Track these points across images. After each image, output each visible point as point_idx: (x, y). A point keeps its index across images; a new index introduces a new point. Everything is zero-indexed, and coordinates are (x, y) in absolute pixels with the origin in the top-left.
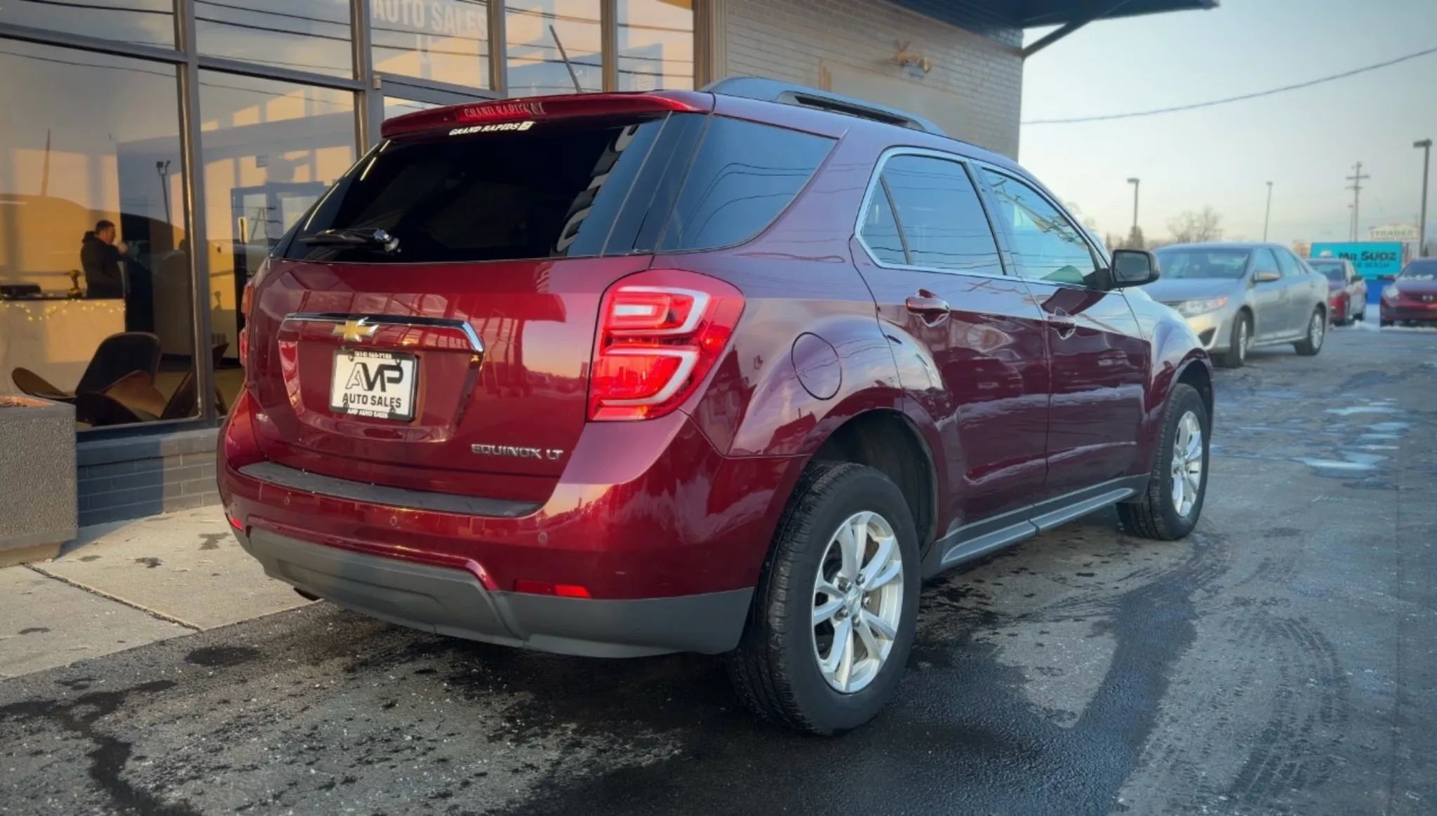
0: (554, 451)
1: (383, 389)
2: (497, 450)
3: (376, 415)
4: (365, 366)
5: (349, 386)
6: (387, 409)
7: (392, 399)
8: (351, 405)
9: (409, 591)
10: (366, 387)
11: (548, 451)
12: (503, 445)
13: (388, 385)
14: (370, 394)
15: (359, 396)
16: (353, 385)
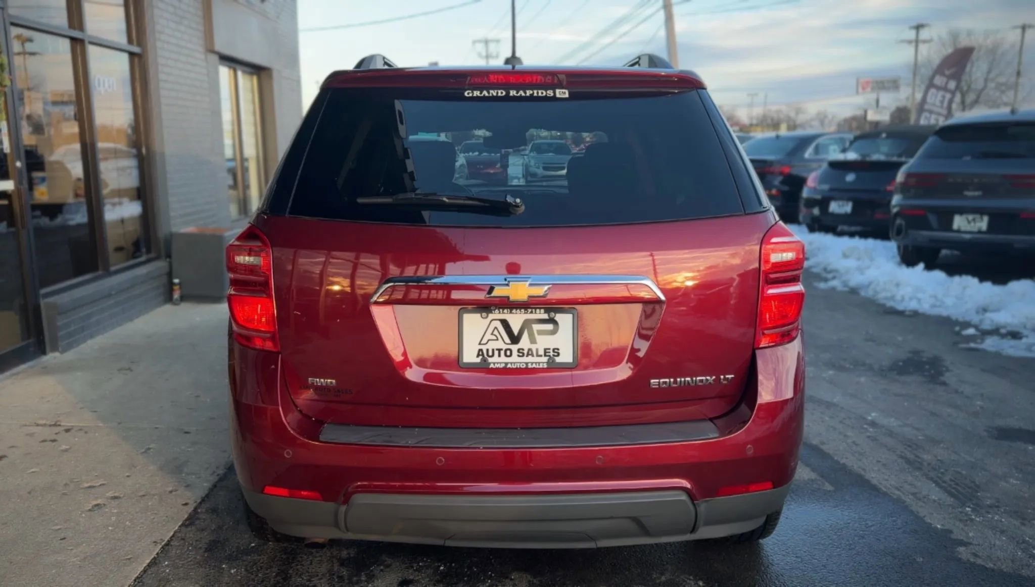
0: (727, 376)
1: (533, 341)
2: (675, 382)
3: (530, 366)
4: (505, 323)
5: (484, 341)
6: (545, 359)
7: (545, 350)
8: (490, 360)
9: (612, 518)
10: (508, 340)
11: (722, 377)
12: (680, 377)
13: (538, 338)
14: (514, 348)
15: (499, 350)
16: (489, 340)
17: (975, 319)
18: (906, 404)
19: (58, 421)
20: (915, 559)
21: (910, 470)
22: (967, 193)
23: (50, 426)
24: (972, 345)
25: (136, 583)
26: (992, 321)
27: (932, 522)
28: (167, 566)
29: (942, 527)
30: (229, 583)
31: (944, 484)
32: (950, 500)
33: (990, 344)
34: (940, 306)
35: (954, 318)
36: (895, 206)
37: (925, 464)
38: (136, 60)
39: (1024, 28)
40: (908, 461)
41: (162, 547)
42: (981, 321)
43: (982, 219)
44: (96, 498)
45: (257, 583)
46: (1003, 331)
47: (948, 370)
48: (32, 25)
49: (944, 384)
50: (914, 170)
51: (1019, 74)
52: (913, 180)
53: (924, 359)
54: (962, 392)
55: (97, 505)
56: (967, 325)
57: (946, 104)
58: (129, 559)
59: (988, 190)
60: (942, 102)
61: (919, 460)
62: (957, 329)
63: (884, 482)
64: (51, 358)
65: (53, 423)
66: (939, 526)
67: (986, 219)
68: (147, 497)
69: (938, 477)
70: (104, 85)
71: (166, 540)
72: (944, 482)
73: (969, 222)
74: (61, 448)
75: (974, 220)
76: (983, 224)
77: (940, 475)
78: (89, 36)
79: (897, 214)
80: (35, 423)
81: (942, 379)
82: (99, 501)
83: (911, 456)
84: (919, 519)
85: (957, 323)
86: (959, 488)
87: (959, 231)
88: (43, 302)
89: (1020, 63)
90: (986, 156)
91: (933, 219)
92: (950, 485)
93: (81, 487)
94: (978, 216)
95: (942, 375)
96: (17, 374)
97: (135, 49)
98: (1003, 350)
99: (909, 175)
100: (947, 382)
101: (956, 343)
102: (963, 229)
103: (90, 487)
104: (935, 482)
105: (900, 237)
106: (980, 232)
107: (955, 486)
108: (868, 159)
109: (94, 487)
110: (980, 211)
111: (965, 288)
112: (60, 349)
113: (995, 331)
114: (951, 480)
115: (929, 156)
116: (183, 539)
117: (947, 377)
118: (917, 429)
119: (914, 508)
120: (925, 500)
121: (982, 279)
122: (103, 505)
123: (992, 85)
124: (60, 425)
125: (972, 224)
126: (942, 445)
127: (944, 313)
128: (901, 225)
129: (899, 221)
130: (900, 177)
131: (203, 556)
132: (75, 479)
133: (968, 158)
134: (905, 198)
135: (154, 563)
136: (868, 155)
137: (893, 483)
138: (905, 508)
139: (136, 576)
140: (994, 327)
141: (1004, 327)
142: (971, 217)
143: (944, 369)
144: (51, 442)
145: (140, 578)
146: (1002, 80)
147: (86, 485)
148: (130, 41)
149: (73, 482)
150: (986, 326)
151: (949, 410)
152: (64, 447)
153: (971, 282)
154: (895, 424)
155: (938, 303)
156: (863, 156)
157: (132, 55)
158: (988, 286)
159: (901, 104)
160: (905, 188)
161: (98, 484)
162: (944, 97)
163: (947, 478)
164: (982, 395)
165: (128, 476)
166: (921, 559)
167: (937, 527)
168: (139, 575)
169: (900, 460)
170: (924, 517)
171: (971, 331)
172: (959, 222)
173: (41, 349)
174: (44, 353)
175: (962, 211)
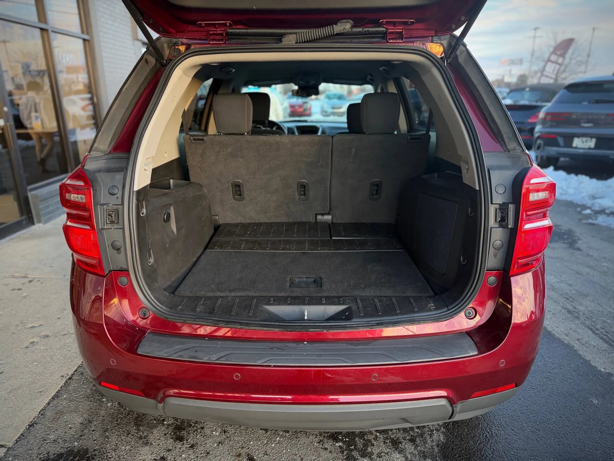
17: (589, 203)
18: (558, 265)
19: (27, 274)
20: (592, 401)
21: (572, 319)
22: (583, 125)
23: (21, 277)
24: (590, 221)
25: (40, 415)
26: (600, 204)
27: (596, 365)
28: (65, 399)
29: (604, 371)
30: (104, 416)
31: (597, 332)
32: (605, 346)
33: (601, 220)
34: (565, 194)
35: (575, 202)
36: (537, 132)
37: (581, 314)
38: (87, 43)
39: (594, 29)
40: (569, 312)
41: (66, 381)
42: (593, 204)
43: (591, 141)
44: (33, 338)
45: (124, 416)
46: (607, 211)
47: (579, 239)
48: (13, 20)
49: (579, 249)
50: (550, 111)
51: (589, 55)
52: (549, 117)
53: (563, 231)
54: (592, 256)
55: (32, 343)
56: (584, 207)
57: (555, 72)
58: (41, 392)
59: (596, 123)
60: (554, 70)
61: (577, 311)
62: (579, 209)
63: (556, 329)
64: (37, 227)
65: (23, 276)
66: (602, 370)
67: (594, 140)
68: (67, 336)
69: (592, 325)
70: (66, 59)
71: (70, 374)
72: (597, 329)
73: (583, 142)
74: (23, 295)
75: (586, 141)
76: (592, 143)
77: (593, 323)
78: (51, 27)
79: (539, 137)
80: (13, 275)
81: (577, 245)
82: (35, 340)
83: (571, 308)
84: (587, 363)
85: (577, 205)
86: (609, 335)
87: (576, 148)
88: (30, 194)
89: (590, 50)
90: (598, 102)
91: (561, 140)
92: (602, 333)
93: (27, 327)
94: (589, 139)
95: (577, 243)
96: (12, 239)
97: (86, 37)
98: (610, 224)
99: (547, 114)
100: (581, 248)
101: (580, 220)
102: (579, 146)
103: (32, 327)
104: (591, 329)
105: (539, 151)
106: (590, 149)
107: (605, 333)
108: (518, 104)
109: (35, 327)
110: (591, 136)
111: (580, 183)
112: (43, 221)
113: (602, 212)
114: (602, 328)
115: (560, 102)
116: (82, 374)
117: (579, 244)
118: (570, 285)
119: (580, 352)
120: (588, 345)
121: (591, 177)
122: (36, 343)
123: (573, 61)
124: (27, 277)
125: (585, 144)
126: (589, 298)
127: (569, 199)
128: (540, 144)
129: (539, 141)
130: (541, 115)
131: (91, 390)
132: (24, 320)
133: (586, 103)
134: (543, 127)
135: (56, 396)
136: (517, 101)
137: (562, 329)
138: (576, 353)
139: (41, 409)
140: (601, 209)
141: (608, 209)
142: (584, 139)
143: (577, 238)
144: (17, 291)
145: (44, 409)
146: (580, 59)
147: (30, 326)
148: (83, 32)
149: (23, 323)
150: (597, 208)
151: (587, 270)
152: (25, 294)
153: (584, 179)
154: (554, 281)
155: (564, 192)
156: (515, 101)
157: (84, 40)
158: (594, 181)
159: (521, 73)
160: (544, 121)
161: (38, 325)
162: (555, 67)
163: (598, 327)
164: (605, 258)
165: (59, 318)
166: (597, 402)
167: (601, 370)
168: (44, 407)
169: (563, 310)
170: (590, 361)
171: (588, 211)
172: (577, 142)
173: (31, 222)
174: (33, 223)
175: (579, 136)
